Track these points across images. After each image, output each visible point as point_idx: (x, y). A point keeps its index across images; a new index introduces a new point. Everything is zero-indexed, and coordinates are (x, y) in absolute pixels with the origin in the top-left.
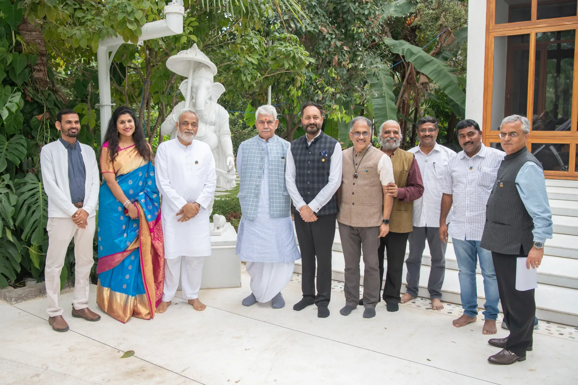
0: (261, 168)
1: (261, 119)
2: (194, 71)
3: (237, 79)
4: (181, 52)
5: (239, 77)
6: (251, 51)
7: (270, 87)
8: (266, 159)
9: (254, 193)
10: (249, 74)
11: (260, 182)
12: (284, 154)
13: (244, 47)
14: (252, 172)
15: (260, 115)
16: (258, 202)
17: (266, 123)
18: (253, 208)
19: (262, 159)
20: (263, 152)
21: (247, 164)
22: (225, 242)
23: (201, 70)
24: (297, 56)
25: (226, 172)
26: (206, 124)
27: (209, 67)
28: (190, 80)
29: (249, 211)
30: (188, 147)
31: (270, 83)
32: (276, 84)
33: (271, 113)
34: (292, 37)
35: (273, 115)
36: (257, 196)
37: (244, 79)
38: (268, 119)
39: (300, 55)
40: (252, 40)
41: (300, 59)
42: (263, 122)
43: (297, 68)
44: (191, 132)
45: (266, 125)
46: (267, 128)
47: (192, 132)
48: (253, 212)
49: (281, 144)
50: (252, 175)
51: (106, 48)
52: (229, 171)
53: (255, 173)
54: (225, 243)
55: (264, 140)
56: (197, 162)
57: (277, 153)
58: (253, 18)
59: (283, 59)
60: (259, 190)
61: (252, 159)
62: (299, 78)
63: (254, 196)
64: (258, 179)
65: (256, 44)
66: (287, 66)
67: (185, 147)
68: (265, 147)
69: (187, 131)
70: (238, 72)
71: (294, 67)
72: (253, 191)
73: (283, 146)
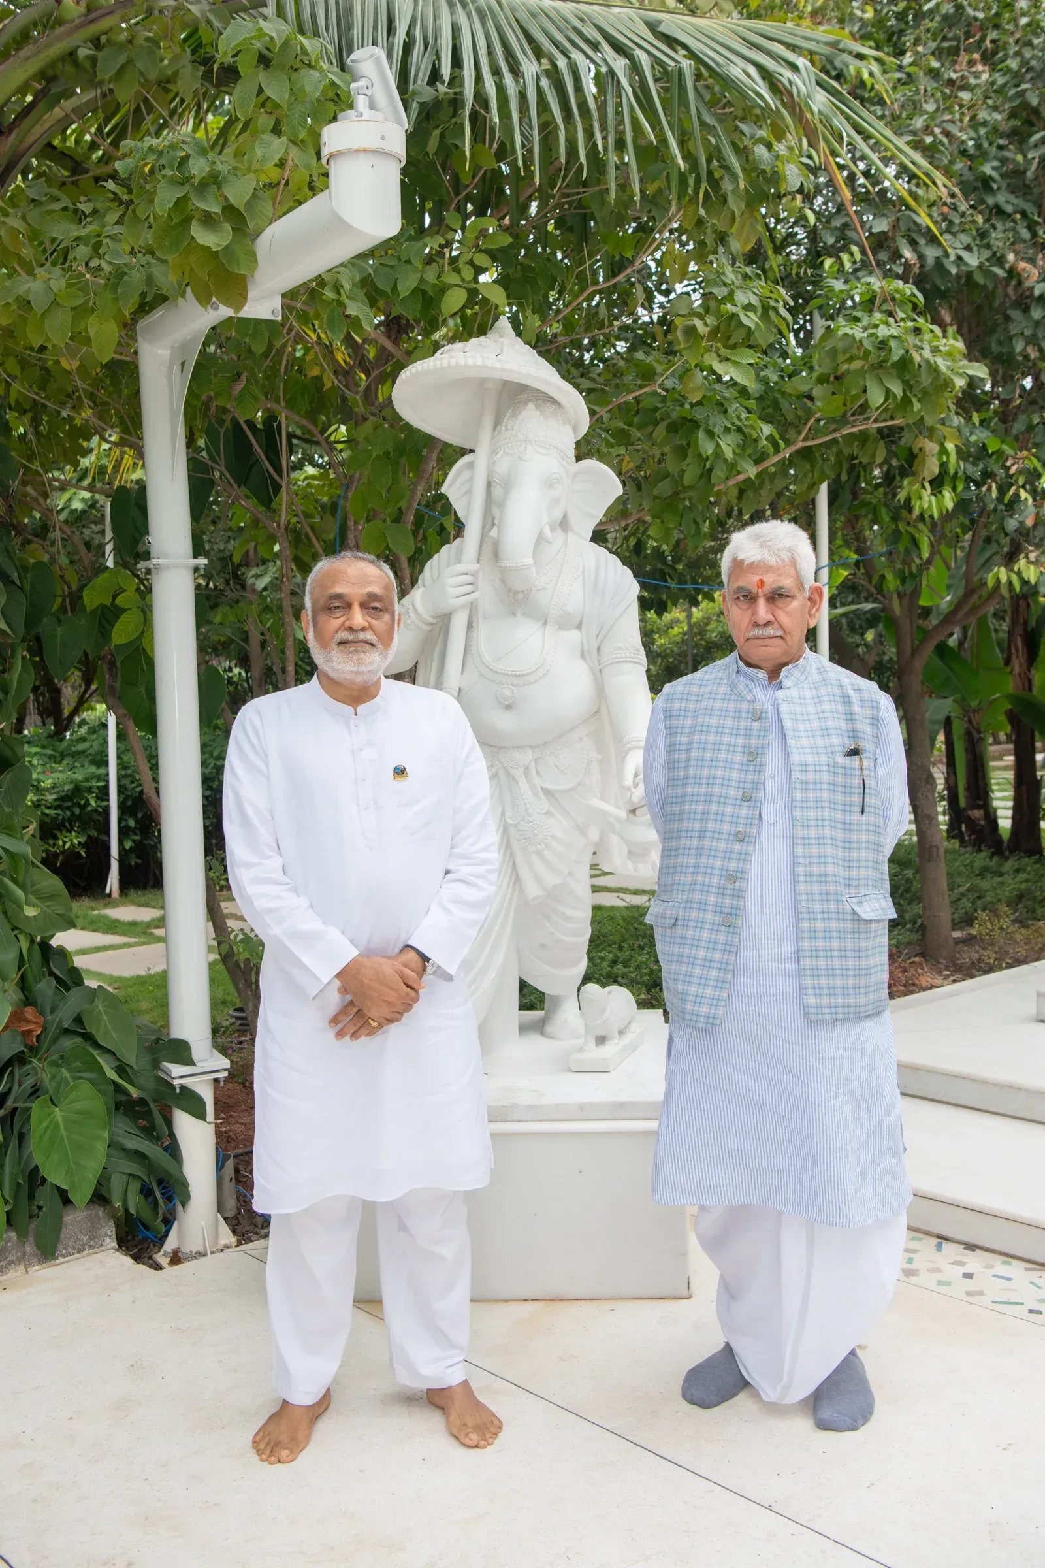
0: (747, 798)
1: (741, 583)
2: (497, 423)
3: (682, 452)
4: (446, 348)
5: (689, 445)
6: (732, 342)
7: (824, 487)
8: (772, 759)
9: (718, 909)
10: (727, 430)
11: (745, 858)
12: (854, 734)
13: (698, 323)
14: (706, 813)
15: (738, 564)
16: (731, 949)
17: (762, 602)
18: (713, 974)
19: (754, 756)
20: (756, 724)
21: (686, 778)
22: (622, 1105)
23: (524, 413)
24: (917, 358)
25: (623, 814)
26: (545, 623)
27: (554, 402)
28: (480, 459)
29: (693, 989)
30: (361, 708)
31: (822, 472)
32: (844, 477)
33: (785, 556)
34: (897, 291)
35: (794, 563)
36: (731, 920)
37: (708, 448)
38: (770, 581)
39: (927, 353)
40: (730, 297)
41: (934, 370)
42: (749, 598)
43: (917, 406)
44: (361, 636)
45: (763, 611)
46: (768, 624)
47: (369, 636)
48: (709, 992)
49: (837, 691)
50: (710, 825)
51: (168, 353)
52: (633, 812)
53: (720, 817)
54: (620, 1110)
55: (761, 675)
56: (400, 772)
57: (826, 732)
58: (724, 201)
59: (861, 372)
60: (739, 894)
61: (708, 755)
62: (932, 447)
63: (717, 919)
64: (737, 847)
65: (748, 307)
66: (876, 398)
67: (351, 709)
68: (768, 706)
69: (345, 635)
70: (686, 427)
71: (906, 401)
72: (712, 899)
73: (846, 699)
